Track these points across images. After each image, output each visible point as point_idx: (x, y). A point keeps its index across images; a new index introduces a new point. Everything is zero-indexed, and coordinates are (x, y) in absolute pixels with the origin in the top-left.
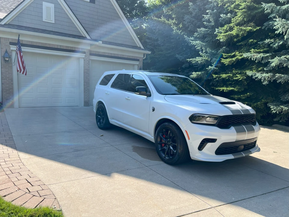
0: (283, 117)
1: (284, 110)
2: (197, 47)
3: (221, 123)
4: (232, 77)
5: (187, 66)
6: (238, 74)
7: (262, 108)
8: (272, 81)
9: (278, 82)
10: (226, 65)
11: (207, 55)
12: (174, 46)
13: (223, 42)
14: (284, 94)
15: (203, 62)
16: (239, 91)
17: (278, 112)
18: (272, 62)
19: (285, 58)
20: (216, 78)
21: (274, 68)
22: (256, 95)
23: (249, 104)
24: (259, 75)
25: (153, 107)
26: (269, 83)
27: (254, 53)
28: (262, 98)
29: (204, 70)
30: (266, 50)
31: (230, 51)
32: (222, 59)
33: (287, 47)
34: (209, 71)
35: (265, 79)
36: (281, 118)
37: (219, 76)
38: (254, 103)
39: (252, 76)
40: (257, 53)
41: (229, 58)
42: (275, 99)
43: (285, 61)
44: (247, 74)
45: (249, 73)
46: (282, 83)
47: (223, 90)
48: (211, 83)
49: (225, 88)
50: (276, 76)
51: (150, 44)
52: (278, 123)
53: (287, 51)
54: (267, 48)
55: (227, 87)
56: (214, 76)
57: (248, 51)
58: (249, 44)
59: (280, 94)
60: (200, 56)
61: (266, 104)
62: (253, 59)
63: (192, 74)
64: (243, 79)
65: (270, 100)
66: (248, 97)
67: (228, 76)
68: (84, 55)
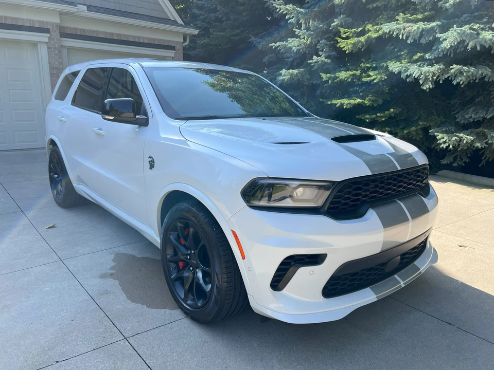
0: (460, 156)
1: (464, 142)
2: (289, 19)
3: (339, 203)
4: (359, 78)
5: (271, 59)
6: (372, 71)
7: (418, 139)
8: (441, 82)
9: (455, 83)
10: (347, 52)
11: (310, 34)
12: (245, 19)
13: (341, 5)
14: (462, 110)
15: (302, 49)
16: (373, 105)
17: (451, 147)
18: (445, 40)
19: (471, 29)
20: (327, 82)
21: (447, 53)
22: (406, 113)
23: (394, 132)
24: (414, 71)
25: (150, 157)
26: (434, 86)
27: (404, 22)
28: (419, 119)
29: (304, 66)
30: (429, 15)
31: (353, 24)
32: (339, 40)
33: (473, 7)
34: (313, 66)
35: (426, 79)
36: (455, 159)
37: (333, 76)
38: (403, 129)
39: (400, 73)
40: (410, 22)
41: (352, 37)
42: (444, 120)
43: (471, 36)
44: (390, 69)
45: (394, 67)
46: (462, 86)
47: (342, 105)
48: (318, 92)
49: (345, 101)
50: (452, 71)
51: (201, 17)
52: (449, 167)
53: (473, 15)
54: (430, 10)
55: (349, 97)
56: (324, 76)
57: (392, 19)
58: (393, 6)
59: (453, 108)
60: (294, 35)
61: (426, 130)
62: (403, 35)
63: (280, 75)
64: (381, 81)
65: (435, 122)
66: (390, 118)
67: (350, 75)
68: (46, 37)
